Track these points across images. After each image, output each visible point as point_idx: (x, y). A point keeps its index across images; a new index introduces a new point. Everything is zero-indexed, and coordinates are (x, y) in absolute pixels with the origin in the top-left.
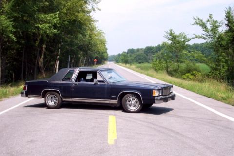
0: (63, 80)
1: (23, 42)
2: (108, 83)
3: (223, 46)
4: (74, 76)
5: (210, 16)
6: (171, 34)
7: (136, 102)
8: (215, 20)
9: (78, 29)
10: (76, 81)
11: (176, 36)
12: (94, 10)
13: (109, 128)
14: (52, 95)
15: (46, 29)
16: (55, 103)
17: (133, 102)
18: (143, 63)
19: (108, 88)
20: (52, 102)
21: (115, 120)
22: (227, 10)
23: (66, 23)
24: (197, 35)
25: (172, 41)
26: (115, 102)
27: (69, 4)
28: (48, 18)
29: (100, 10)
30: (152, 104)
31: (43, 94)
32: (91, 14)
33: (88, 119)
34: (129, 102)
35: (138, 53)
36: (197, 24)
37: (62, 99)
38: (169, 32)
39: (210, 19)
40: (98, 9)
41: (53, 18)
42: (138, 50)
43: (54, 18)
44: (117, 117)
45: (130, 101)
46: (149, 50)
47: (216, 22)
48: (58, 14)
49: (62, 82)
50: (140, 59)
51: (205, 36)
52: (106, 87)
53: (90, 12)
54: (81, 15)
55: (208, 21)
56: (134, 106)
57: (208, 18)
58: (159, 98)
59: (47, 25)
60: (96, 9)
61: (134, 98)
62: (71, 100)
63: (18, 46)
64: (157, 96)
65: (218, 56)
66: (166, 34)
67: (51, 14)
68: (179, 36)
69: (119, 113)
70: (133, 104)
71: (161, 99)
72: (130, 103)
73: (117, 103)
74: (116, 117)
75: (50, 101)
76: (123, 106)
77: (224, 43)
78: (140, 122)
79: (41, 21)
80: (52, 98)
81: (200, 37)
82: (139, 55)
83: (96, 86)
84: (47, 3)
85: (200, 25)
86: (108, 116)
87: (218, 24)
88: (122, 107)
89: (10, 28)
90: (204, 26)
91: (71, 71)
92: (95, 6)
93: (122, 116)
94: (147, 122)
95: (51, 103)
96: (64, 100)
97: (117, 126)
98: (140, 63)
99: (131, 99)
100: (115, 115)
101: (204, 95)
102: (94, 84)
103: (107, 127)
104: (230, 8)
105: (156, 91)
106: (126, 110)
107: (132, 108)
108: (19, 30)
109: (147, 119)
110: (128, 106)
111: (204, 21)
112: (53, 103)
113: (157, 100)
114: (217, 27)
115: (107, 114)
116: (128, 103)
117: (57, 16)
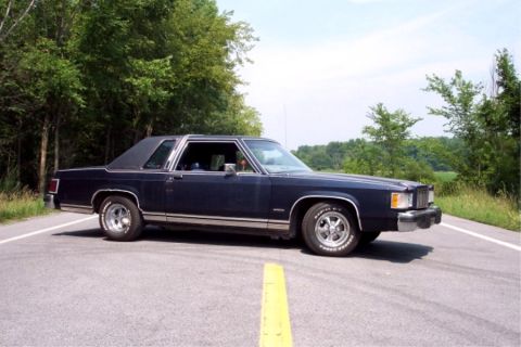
0: (145, 167)
1: (108, 116)
2: (264, 174)
3: (494, 125)
4: (174, 156)
5: (458, 74)
6: (380, 112)
7: (342, 227)
8: (467, 82)
9: (211, 98)
10: (178, 168)
11: (388, 115)
12: (240, 62)
13: (263, 313)
14: (117, 206)
15: (146, 86)
16: (124, 226)
17: (333, 226)
18: (324, 168)
19: (263, 187)
20: (116, 222)
21: (283, 280)
22: (499, 55)
23: (189, 84)
24: (434, 108)
25: (382, 124)
26: (283, 225)
27: (195, 51)
28: (152, 67)
29: (252, 62)
30: (378, 234)
31: (95, 200)
32: (235, 69)
33: (202, 273)
34: (322, 225)
35: (316, 153)
36: (433, 89)
37: (141, 215)
38: (376, 108)
39: (458, 80)
40: (249, 60)
41: (161, 66)
42: (316, 148)
43: (162, 68)
44: (290, 267)
45: (325, 222)
46: (335, 148)
47: (469, 86)
48: (171, 60)
49: (142, 171)
50: (319, 163)
51: (448, 111)
52: (258, 183)
53: (233, 65)
54: (216, 70)
55: (454, 83)
56: (337, 238)
57: (454, 77)
58: (408, 214)
59: (149, 81)
60: (244, 61)
61: (335, 214)
62: (164, 219)
63: (99, 124)
64: (404, 211)
65: (473, 150)
66: (371, 111)
67: (158, 61)
68: (393, 116)
69: (294, 255)
70: (332, 231)
71: (415, 219)
72: (325, 228)
73: (287, 227)
74: (285, 270)
75: (113, 221)
76: (306, 238)
77: (495, 118)
78: (362, 288)
79: (138, 72)
80: (117, 212)
81: (439, 113)
82: (318, 156)
83: (230, 181)
84: (152, 42)
85: (439, 91)
86: (262, 266)
87: (474, 89)
88: (300, 240)
89: (77, 85)
90: (446, 92)
91: (166, 145)
92: (243, 56)
93: (303, 266)
94: (384, 288)
95: (115, 227)
96: (146, 218)
97: (291, 302)
98: (319, 169)
99: (328, 219)
100: (281, 262)
101: (472, 219)
102: (227, 176)
103: (259, 308)
104: (505, 50)
105: (399, 195)
106: (312, 249)
107: (330, 244)
108: (93, 89)
109: (377, 275)
110: (320, 238)
111: (447, 82)
112: (120, 225)
113: (404, 220)
114: (471, 95)
115: (260, 258)
116: (318, 228)
117: (168, 63)
